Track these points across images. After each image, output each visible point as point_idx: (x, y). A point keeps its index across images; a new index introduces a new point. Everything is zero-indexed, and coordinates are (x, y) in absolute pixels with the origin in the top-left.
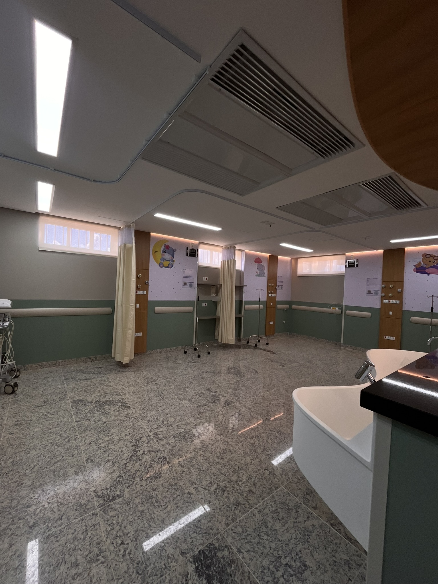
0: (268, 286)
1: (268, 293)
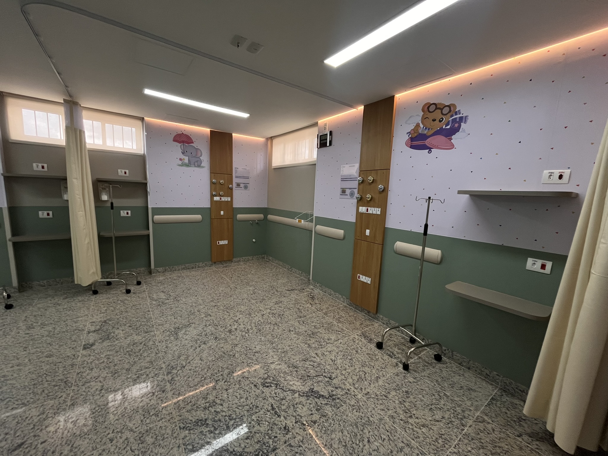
0: (212, 183)
1: (212, 196)
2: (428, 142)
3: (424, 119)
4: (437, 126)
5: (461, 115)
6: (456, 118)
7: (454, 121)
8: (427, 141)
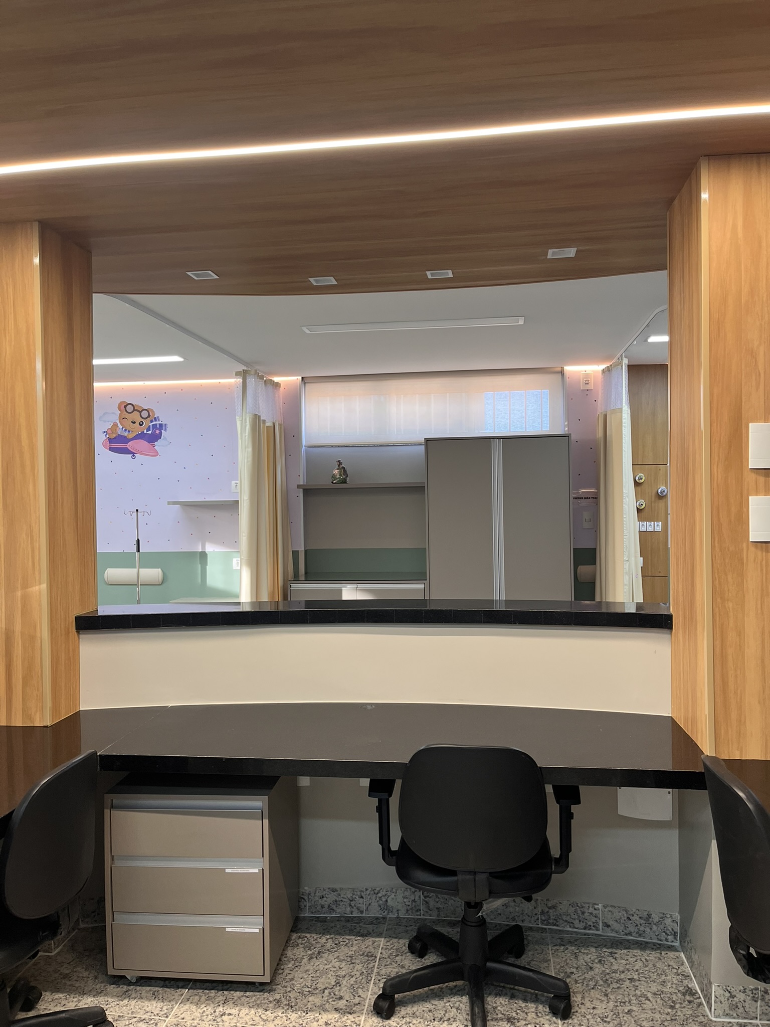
2: (130, 446)
3: (122, 419)
4: (137, 429)
5: (160, 422)
6: (156, 424)
7: (154, 426)
8: (129, 444)
